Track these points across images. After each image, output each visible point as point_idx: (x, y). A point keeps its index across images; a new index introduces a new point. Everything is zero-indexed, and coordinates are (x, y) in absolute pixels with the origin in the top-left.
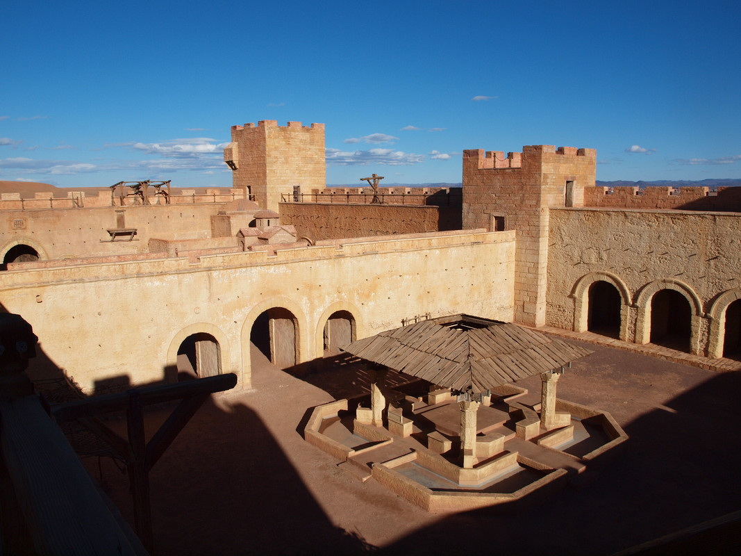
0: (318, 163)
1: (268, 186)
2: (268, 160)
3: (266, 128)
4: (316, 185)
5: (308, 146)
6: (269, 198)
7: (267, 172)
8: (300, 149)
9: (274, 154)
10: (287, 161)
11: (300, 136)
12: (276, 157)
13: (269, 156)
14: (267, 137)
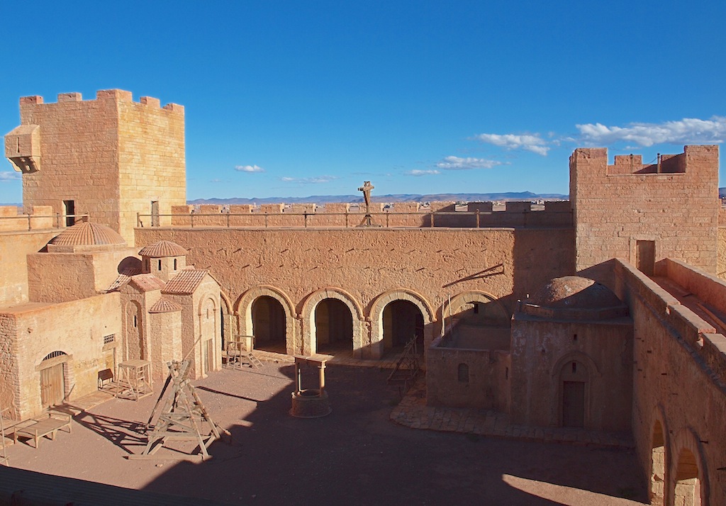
0: (178, 165)
1: (121, 200)
2: (122, 156)
3: (118, 103)
4: (176, 200)
5: (168, 139)
6: (122, 221)
7: (120, 176)
8: (159, 143)
9: (129, 146)
10: (143, 162)
11: (159, 121)
12: (130, 153)
13: (123, 150)
14: (119, 118)
